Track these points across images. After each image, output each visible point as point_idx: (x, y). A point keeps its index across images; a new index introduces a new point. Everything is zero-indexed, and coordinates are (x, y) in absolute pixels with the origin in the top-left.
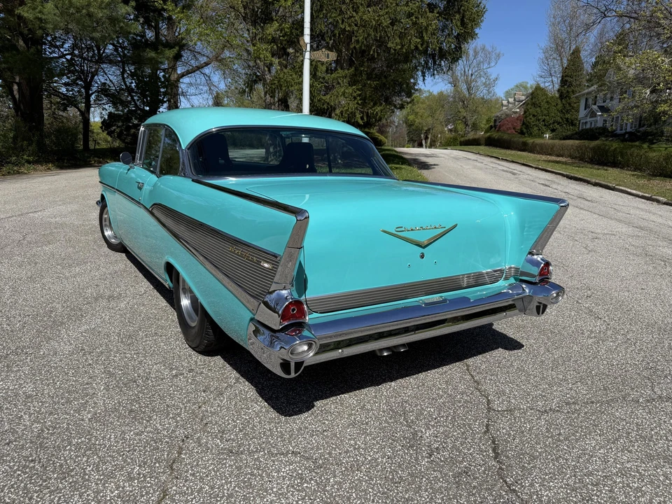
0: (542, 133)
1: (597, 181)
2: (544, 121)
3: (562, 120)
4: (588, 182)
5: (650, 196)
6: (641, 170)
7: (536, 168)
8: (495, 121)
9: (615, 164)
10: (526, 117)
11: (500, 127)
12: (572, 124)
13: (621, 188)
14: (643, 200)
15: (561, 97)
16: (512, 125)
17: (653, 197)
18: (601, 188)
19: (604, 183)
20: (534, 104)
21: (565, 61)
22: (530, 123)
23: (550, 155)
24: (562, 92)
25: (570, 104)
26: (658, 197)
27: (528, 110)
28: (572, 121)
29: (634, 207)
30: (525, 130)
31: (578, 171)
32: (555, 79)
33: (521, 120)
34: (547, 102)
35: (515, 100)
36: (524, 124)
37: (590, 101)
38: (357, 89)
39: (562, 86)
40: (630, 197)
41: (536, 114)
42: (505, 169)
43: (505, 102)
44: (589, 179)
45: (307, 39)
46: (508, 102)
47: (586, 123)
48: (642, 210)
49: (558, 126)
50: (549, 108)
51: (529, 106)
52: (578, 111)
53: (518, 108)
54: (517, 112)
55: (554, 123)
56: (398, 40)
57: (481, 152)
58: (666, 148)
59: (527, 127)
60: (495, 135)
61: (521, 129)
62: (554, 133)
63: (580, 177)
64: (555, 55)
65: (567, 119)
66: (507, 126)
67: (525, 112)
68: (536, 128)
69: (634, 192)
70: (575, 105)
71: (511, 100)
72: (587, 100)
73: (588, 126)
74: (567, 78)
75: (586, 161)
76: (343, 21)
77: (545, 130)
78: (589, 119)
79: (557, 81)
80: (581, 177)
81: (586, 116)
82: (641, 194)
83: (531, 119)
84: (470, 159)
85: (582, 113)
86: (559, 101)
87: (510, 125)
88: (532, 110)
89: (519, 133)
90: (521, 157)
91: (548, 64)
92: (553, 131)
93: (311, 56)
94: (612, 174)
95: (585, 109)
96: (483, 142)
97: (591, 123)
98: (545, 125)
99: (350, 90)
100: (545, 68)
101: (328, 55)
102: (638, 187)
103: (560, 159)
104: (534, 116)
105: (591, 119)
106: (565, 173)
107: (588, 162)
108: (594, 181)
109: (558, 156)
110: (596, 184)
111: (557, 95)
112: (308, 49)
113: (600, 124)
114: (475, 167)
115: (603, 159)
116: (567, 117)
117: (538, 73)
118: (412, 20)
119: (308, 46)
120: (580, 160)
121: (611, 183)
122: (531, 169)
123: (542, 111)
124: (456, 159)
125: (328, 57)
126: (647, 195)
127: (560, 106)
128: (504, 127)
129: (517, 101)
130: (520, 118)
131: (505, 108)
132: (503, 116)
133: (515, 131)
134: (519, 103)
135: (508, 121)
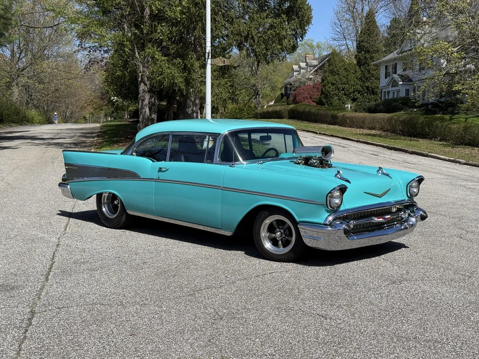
0: (343, 103)
1: (413, 150)
2: (343, 90)
3: (363, 88)
4: (406, 152)
5: (454, 159)
6: (445, 140)
7: (357, 141)
8: (286, 88)
9: (424, 136)
10: (324, 86)
11: (295, 97)
12: (374, 93)
13: (432, 154)
14: (450, 163)
15: (359, 63)
16: (309, 93)
17: (456, 160)
18: (417, 156)
19: (419, 151)
20: (332, 72)
21: (358, 23)
22: (329, 92)
23: (362, 127)
24: (359, 59)
25: (369, 71)
26: (459, 160)
27: (326, 78)
28: (373, 89)
29: (443, 167)
30: (324, 100)
31: (395, 143)
32: (349, 43)
33: (318, 88)
34: (345, 69)
35: (307, 65)
36: (322, 93)
37: (390, 70)
39: (359, 52)
40: (440, 161)
41: (335, 82)
43: (295, 67)
44: (406, 149)
45: (208, 49)
46: (300, 67)
47: (389, 92)
48: (449, 168)
49: (358, 95)
50: (347, 75)
51: (327, 74)
52: (378, 79)
53: (312, 74)
54: (311, 79)
55: (354, 92)
58: (466, 118)
59: (326, 97)
60: (301, 108)
61: (320, 99)
62: (355, 103)
63: (398, 147)
64: (347, 17)
65: (368, 87)
66: (304, 96)
67: (323, 80)
68: (336, 98)
69: (442, 157)
70: (374, 72)
71: (303, 65)
72: (386, 67)
73: (391, 96)
74: (363, 44)
75: (397, 133)
77: (345, 99)
78: (390, 89)
79: (352, 45)
80: (400, 148)
81: (388, 85)
82: (447, 158)
83: (330, 88)
85: (383, 82)
86: (357, 67)
87: (306, 94)
88: (330, 78)
89: (318, 103)
91: (341, 26)
92: (354, 100)
93: (211, 62)
94: (423, 144)
95: (386, 78)
96: (286, 115)
97: (394, 93)
98: (345, 94)
100: (338, 30)
101: (224, 61)
102: (445, 154)
103: (373, 132)
104: (333, 84)
105: (393, 89)
106: (385, 145)
107: (401, 135)
108: (410, 150)
109: (370, 129)
110: (413, 153)
111: (355, 62)
112: (210, 57)
113: (403, 94)
115: (412, 131)
116: (367, 85)
117: (332, 35)
119: (210, 54)
120: (392, 133)
121: (424, 151)
122: (353, 142)
123: (340, 79)
125: (224, 63)
126: (452, 159)
127: (359, 74)
128: (300, 97)
129: (310, 66)
130: (317, 86)
131: (295, 73)
132: (297, 84)
133: (313, 101)
134: (312, 68)
135: (303, 90)
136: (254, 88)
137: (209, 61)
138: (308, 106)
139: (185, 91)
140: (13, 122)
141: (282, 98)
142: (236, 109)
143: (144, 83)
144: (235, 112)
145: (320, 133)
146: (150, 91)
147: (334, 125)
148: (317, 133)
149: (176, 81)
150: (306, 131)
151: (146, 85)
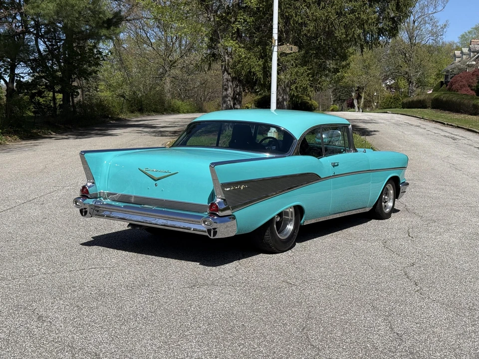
8: (446, 77)
11: (451, 85)
16: (467, 81)
35: (470, 50)
38: (308, 69)
42: (447, 134)
43: (458, 53)
45: (275, 36)
46: (462, 53)
53: (475, 61)
54: (472, 65)
56: (344, 31)
57: (425, 117)
60: (444, 96)
61: (478, 86)
66: (461, 83)
71: (465, 50)
76: (296, 15)
84: (412, 125)
87: (465, 82)
90: (467, 122)
93: (278, 49)
96: (429, 104)
99: (302, 70)
101: (292, 48)
112: (276, 44)
114: (417, 133)
118: (355, 15)
119: (277, 41)
124: (398, 124)
125: (291, 50)
128: (457, 85)
129: (473, 52)
130: (477, 73)
131: (457, 60)
132: (456, 71)
133: (472, 90)
134: (475, 53)
135: (461, 77)
136: (407, 76)
137: (276, 49)
138: (466, 95)
139: (262, 79)
140: (154, 111)
141: (441, 87)
142: (391, 98)
143: (227, 72)
144: (390, 101)
145: (447, 124)
146: (233, 79)
147: (475, 115)
148: (444, 124)
149: (253, 70)
150: (435, 121)
151: (229, 74)
